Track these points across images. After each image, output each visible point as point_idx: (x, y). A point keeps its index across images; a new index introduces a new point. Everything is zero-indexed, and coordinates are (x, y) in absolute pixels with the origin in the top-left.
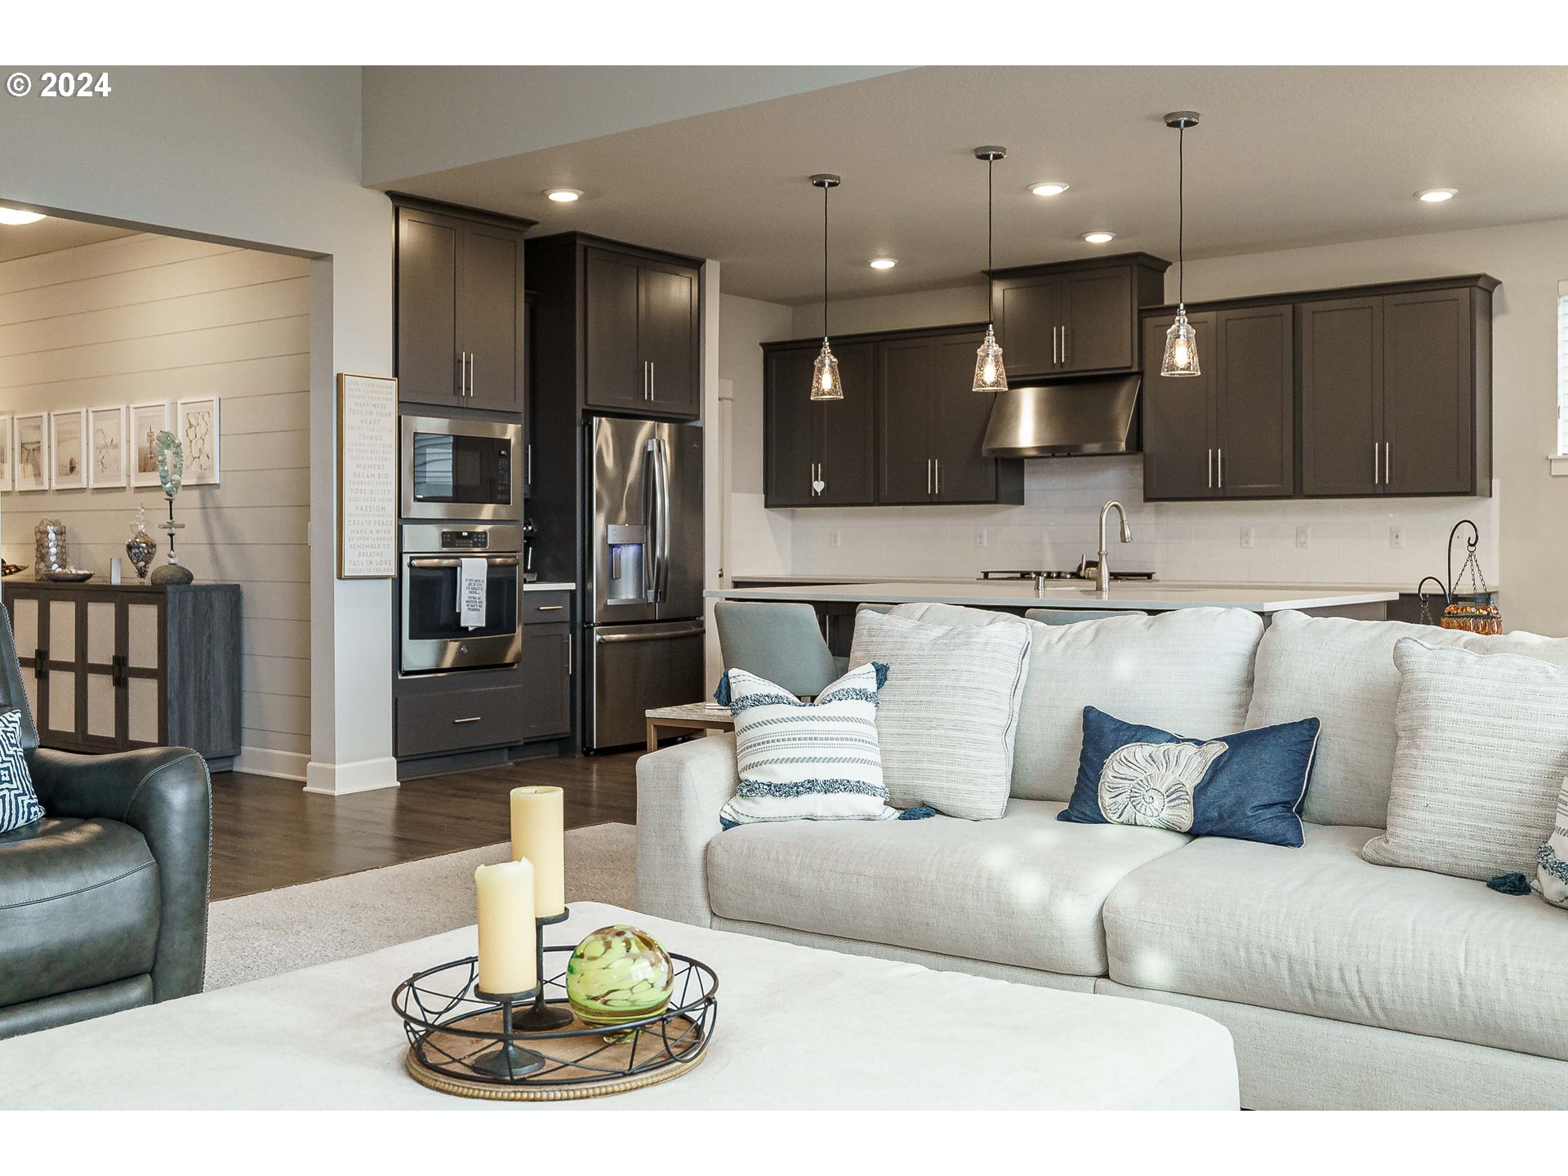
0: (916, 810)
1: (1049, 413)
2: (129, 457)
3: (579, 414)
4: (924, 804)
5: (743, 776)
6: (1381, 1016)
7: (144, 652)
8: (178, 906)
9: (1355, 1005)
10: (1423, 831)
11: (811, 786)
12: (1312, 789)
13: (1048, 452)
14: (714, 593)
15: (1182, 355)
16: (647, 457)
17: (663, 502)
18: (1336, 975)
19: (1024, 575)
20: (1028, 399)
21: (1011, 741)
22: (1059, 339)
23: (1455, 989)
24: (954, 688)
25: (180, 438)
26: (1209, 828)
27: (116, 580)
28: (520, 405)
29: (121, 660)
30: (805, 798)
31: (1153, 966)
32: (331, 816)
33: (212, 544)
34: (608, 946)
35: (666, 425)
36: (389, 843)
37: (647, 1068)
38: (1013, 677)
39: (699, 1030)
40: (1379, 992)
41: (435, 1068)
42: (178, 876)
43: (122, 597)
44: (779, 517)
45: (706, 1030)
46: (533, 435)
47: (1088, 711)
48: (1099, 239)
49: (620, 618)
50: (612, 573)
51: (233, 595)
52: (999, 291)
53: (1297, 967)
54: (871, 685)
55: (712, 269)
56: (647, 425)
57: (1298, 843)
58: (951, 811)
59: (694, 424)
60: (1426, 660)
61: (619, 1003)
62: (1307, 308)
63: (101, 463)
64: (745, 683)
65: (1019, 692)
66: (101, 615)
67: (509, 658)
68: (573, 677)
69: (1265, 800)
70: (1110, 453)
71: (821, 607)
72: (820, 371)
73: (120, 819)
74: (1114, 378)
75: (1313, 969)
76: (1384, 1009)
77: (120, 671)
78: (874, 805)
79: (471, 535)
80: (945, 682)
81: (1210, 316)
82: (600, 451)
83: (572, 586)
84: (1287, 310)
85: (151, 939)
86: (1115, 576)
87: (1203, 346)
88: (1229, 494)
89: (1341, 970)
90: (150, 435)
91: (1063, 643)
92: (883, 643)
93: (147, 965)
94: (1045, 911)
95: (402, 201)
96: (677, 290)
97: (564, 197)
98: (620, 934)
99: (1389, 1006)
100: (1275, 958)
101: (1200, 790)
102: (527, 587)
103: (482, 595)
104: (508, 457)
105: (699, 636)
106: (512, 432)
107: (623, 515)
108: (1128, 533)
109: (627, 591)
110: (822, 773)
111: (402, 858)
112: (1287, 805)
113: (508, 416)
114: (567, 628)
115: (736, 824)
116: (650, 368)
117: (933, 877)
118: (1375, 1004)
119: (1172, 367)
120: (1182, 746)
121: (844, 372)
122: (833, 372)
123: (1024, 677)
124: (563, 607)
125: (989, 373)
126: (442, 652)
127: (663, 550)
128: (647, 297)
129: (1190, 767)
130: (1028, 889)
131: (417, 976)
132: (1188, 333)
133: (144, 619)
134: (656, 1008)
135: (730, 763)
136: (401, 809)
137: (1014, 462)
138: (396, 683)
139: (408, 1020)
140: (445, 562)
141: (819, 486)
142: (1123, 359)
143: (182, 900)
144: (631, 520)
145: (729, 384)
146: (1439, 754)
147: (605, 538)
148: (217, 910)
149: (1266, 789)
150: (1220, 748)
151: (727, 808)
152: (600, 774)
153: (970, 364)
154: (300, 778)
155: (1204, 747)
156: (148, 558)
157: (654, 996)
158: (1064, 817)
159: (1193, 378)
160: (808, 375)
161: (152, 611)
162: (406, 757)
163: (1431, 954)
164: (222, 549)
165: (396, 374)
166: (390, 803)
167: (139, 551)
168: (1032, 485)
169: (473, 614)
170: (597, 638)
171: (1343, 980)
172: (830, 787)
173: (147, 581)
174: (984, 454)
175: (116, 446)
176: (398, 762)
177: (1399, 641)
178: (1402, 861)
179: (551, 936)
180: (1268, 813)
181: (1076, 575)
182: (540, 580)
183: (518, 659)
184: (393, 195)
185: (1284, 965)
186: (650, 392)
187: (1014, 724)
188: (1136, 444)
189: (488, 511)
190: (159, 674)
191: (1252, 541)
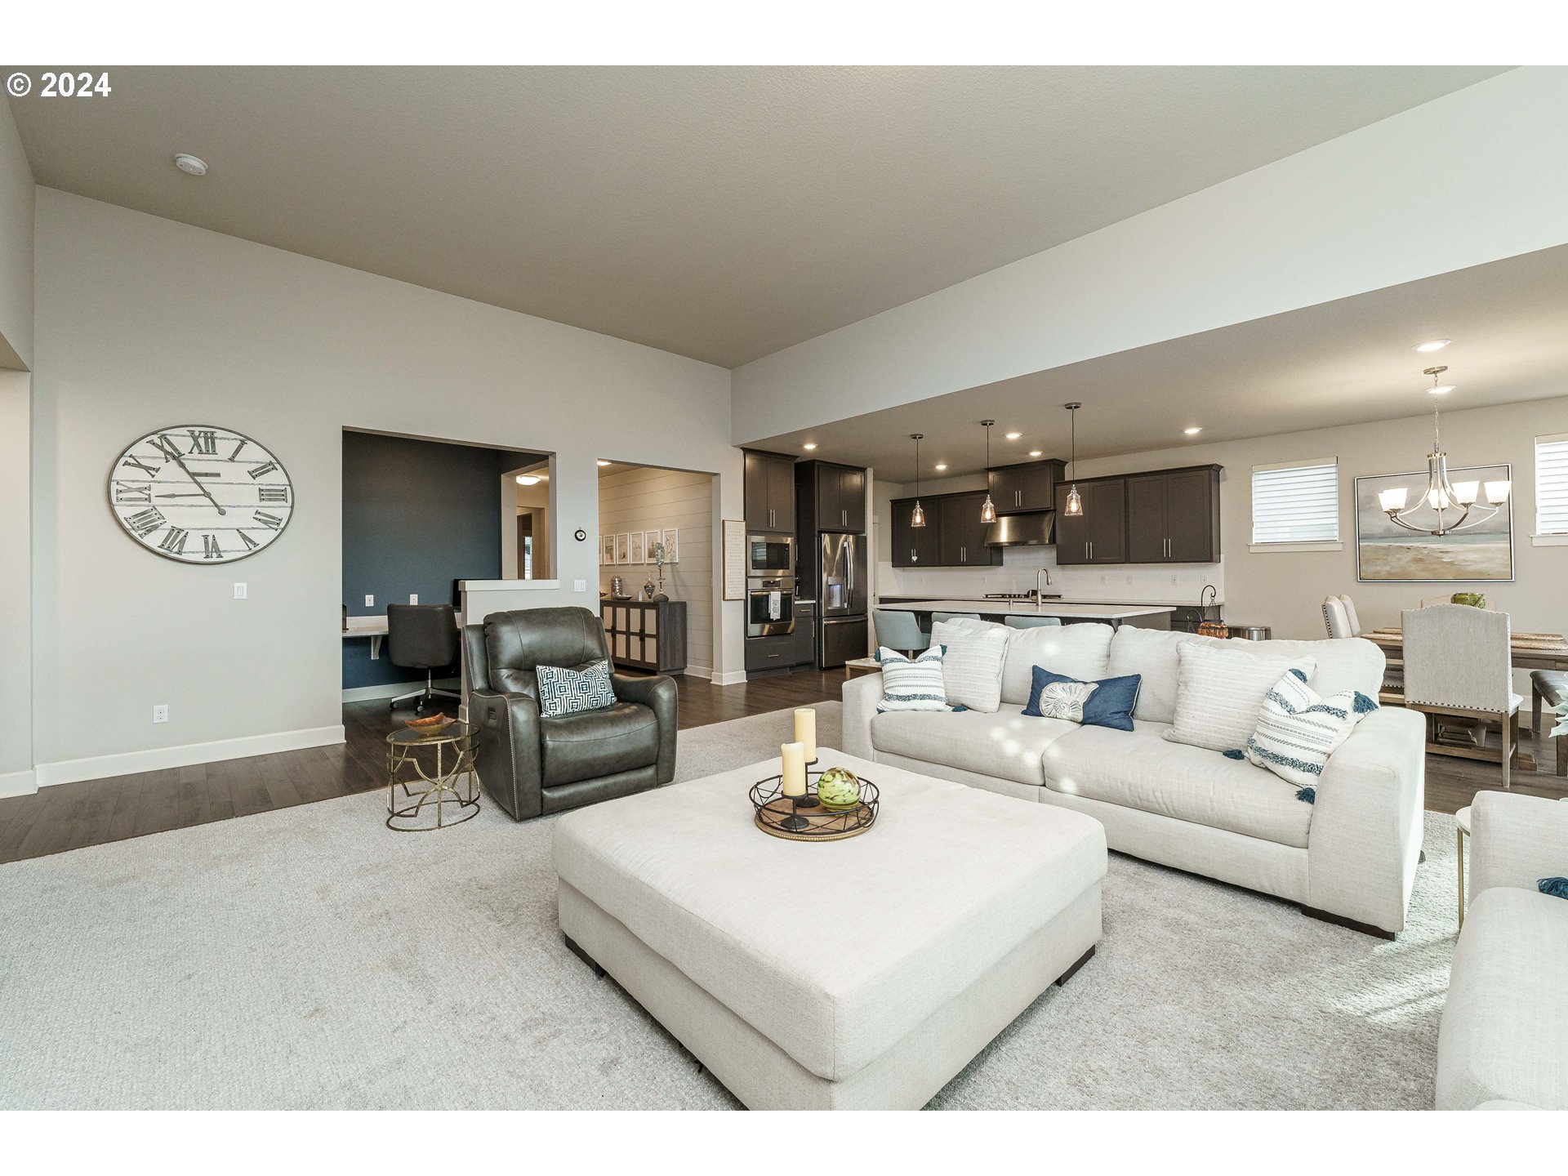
0: (960, 708)
1: (1013, 528)
2: (645, 553)
3: (816, 533)
4: (963, 705)
5: (886, 691)
6: (1172, 812)
7: (651, 628)
8: (666, 739)
9: (1160, 807)
10: (1191, 728)
11: (915, 697)
12: (1138, 705)
13: (1013, 544)
14: (872, 606)
15: (1074, 507)
16: (844, 549)
17: (851, 565)
18: (1151, 793)
19: (1003, 596)
20: (1005, 522)
21: (1000, 679)
22: (1018, 494)
23: (1209, 804)
24: (975, 656)
25: (664, 545)
26: (1090, 721)
27: (640, 600)
28: (793, 530)
29: (642, 630)
30: (912, 701)
31: (1068, 785)
32: (721, 695)
33: (675, 586)
34: (834, 776)
35: (851, 536)
36: (743, 707)
37: (850, 829)
38: (1001, 652)
39: (872, 812)
40: (1172, 802)
41: (767, 824)
42: (666, 727)
43: (643, 606)
44: (898, 571)
45: (875, 812)
46: (798, 541)
47: (1035, 668)
48: (1036, 454)
49: (834, 614)
50: (830, 597)
51: (683, 605)
52: (991, 476)
53: (1132, 789)
54: (940, 654)
55: (870, 472)
56: (844, 535)
57: (1131, 729)
58: (975, 708)
59: (863, 535)
60: (1192, 652)
61: (839, 800)
62: (1131, 480)
63: (635, 555)
64: (887, 653)
65: (1004, 658)
66: (635, 613)
67: (789, 632)
68: (815, 638)
69: (1116, 710)
70: (1041, 543)
71: (917, 613)
72: (916, 515)
73: (643, 703)
74: (1044, 512)
75: (1140, 791)
76: (1174, 810)
77: (642, 635)
78: (941, 705)
79: (774, 582)
80: (971, 654)
81: (1086, 484)
82: (825, 546)
83: (814, 602)
84: (1122, 481)
85: (656, 753)
86: (1044, 597)
87: (1084, 502)
88: (1095, 561)
89: (1153, 791)
90: (653, 543)
91: (1023, 637)
92: (944, 636)
93: (654, 761)
94: (1018, 758)
95: (747, 451)
96: (856, 480)
97: (810, 447)
98: (839, 772)
99: (1177, 809)
100: (1122, 783)
101: (1086, 705)
102: (796, 603)
103: (779, 606)
104: (788, 551)
105: (866, 621)
106: (789, 541)
107: (834, 572)
108: (1049, 581)
109: (836, 604)
110: (920, 691)
111: (749, 715)
112: (1126, 713)
113: (788, 534)
114: (812, 619)
115: (884, 711)
116: (844, 513)
117: (967, 739)
118: (1170, 807)
119: (1070, 512)
120: (1077, 684)
121: (926, 515)
122: (921, 515)
123: (1006, 652)
124: (811, 611)
125: (988, 515)
126: (763, 629)
127: (851, 586)
128: (844, 483)
129: (1082, 694)
130: (1011, 748)
131: (759, 783)
132: (1077, 497)
133: (651, 615)
134: (853, 803)
135: (881, 685)
136: (748, 692)
137: (999, 548)
138: (745, 641)
139: (756, 805)
140: (764, 593)
141: (915, 558)
142: (1047, 504)
143: (668, 736)
144: (836, 575)
145: (877, 517)
146: (1199, 695)
147: (827, 582)
148: (681, 734)
149: (1116, 704)
150: (1096, 686)
151: (880, 705)
152: (827, 678)
153: (980, 510)
154: (709, 678)
155: (1087, 685)
156: (652, 591)
157: (854, 798)
158: (1024, 713)
159: (1079, 517)
160: (911, 516)
161: (654, 612)
162: (749, 671)
163: (1196, 787)
164: (680, 588)
165: (745, 519)
166: (743, 689)
167: (649, 589)
168: (1006, 557)
169: (775, 613)
170: (824, 622)
171: (1155, 796)
172: (923, 697)
173: (651, 600)
174: (986, 545)
175: (640, 548)
176: (747, 673)
177: (1179, 642)
178: (1181, 741)
179: (810, 769)
180: (1117, 716)
181: (1027, 596)
182: (802, 599)
183: (793, 631)
184: (744, 449)
185: (1127, 786)
186: (845, 522)
187: (1002, 672)
188: (1053, 540)
189: (780, 572)
190: (656, 636)
191: (1107, 581)
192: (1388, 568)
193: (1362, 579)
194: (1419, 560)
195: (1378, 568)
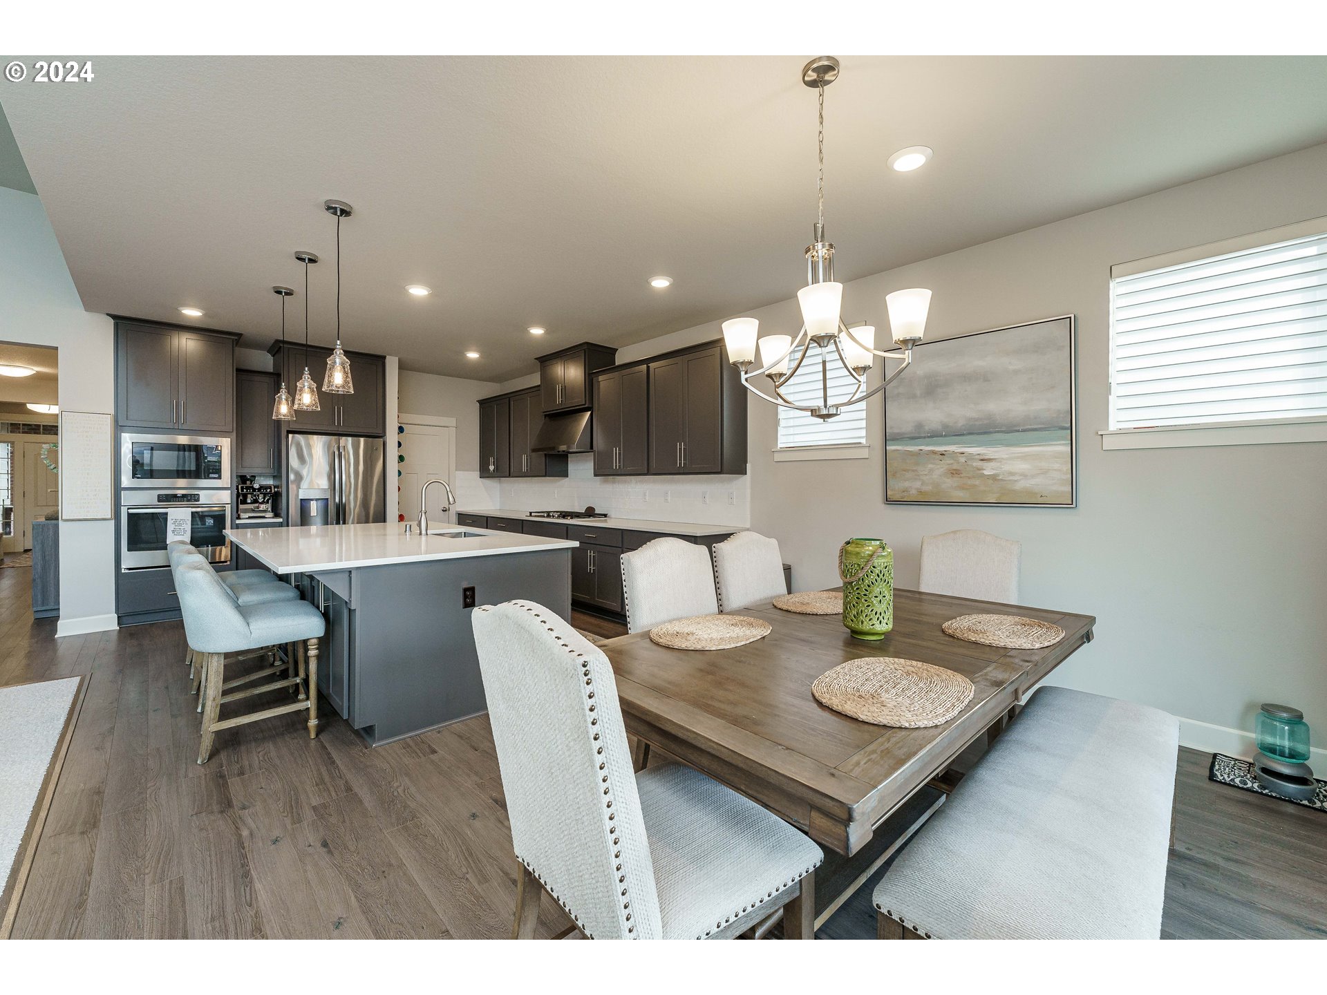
3: (284, 433)
22: (559, 391)
28: (230, 428)
35: (349, 439)
44: (490, 482)
50: (304, 515)
55: (391, 361)
62: (651, 366)
79: (185, 496)
83: (280, 521)
84: (644, 367)
88: (621, 473)
95: (121, 320)
102: (239, 522)
103: (186, 527)
104: (219, 455)
106: (221, 442)
116: (340, 409)
138: (116, 573)
140: (159, 510)
141: (492, 468)
142: (582, 400)
145: (453, 420)
147: (297, 496)
168: (571, 467)
169: (178, 536)
176: (119, 617)
184: (114, 317)
186: (340, 421)
192: (918, 484)
193: (888, 501)
194: (955, 473)
195: (907, 484)
